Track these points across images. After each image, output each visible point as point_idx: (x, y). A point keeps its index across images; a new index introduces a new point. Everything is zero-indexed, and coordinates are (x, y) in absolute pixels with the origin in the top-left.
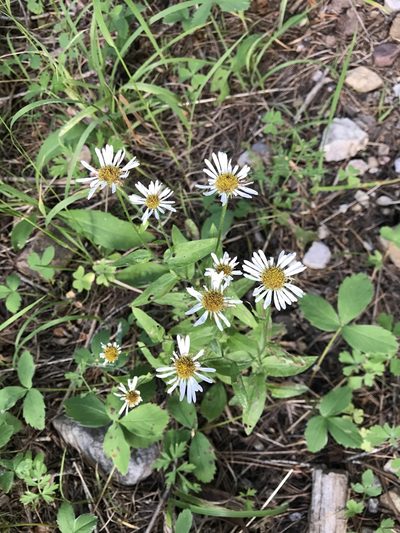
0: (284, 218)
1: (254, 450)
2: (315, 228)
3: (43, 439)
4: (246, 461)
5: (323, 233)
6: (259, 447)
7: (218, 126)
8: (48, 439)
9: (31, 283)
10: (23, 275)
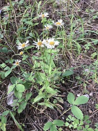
0: (85, 85)
1: (34, 121)
2: (90, 92)
3: (5, 84)
4: (30, 122)
5: (91, 94)
6: (36, 122)
7: (87, 62)
8: (6, 85)
9: (31, 62)
10: (31, 60)
